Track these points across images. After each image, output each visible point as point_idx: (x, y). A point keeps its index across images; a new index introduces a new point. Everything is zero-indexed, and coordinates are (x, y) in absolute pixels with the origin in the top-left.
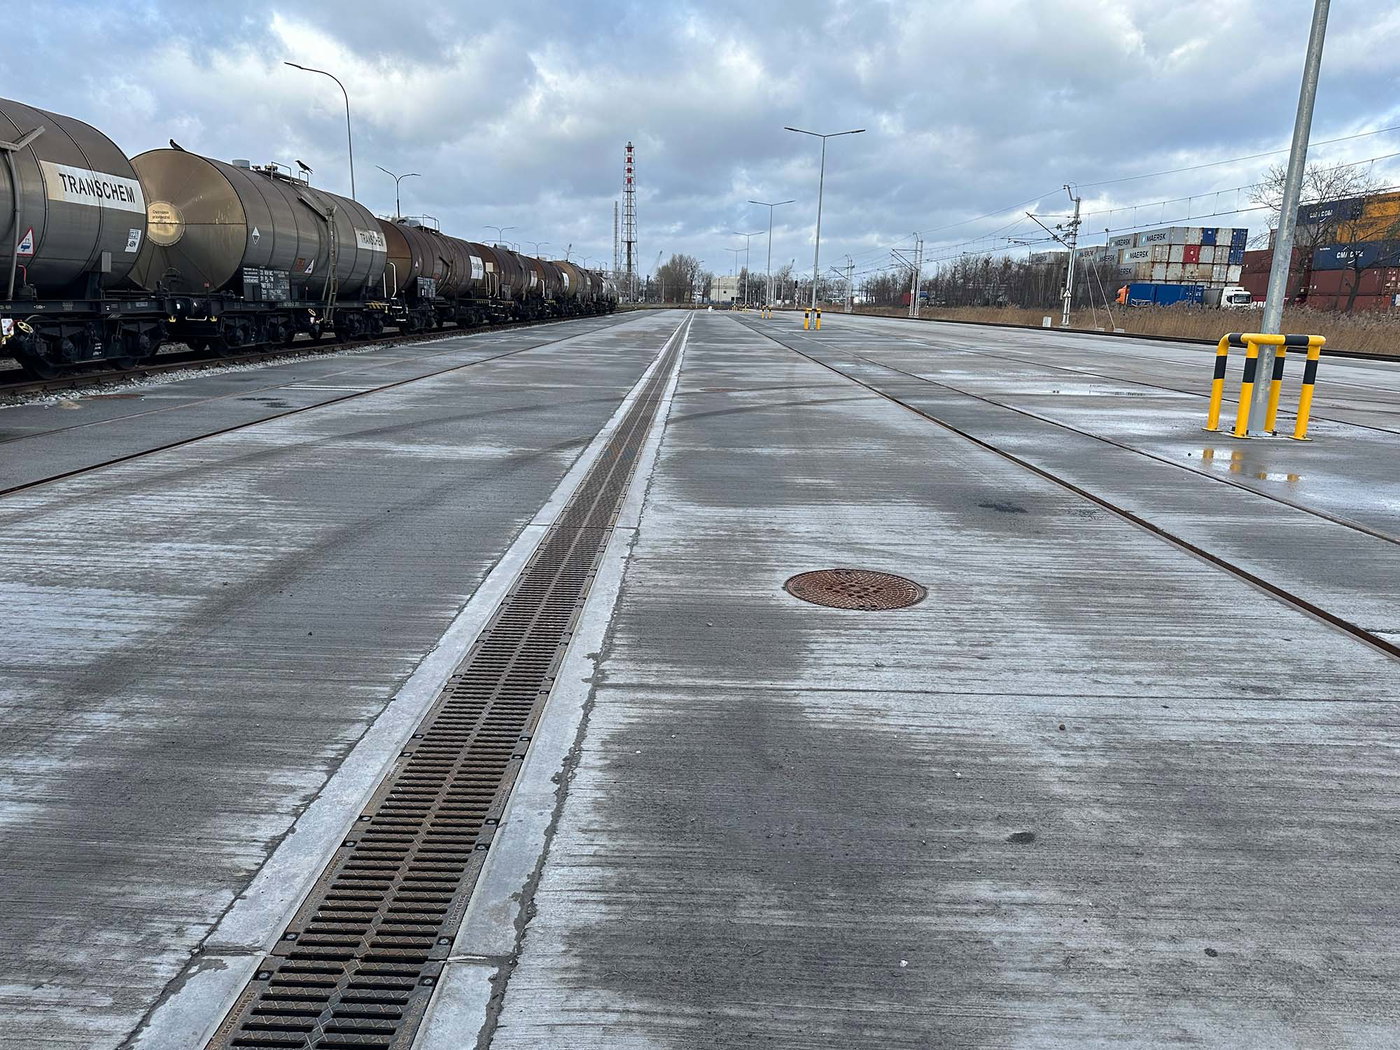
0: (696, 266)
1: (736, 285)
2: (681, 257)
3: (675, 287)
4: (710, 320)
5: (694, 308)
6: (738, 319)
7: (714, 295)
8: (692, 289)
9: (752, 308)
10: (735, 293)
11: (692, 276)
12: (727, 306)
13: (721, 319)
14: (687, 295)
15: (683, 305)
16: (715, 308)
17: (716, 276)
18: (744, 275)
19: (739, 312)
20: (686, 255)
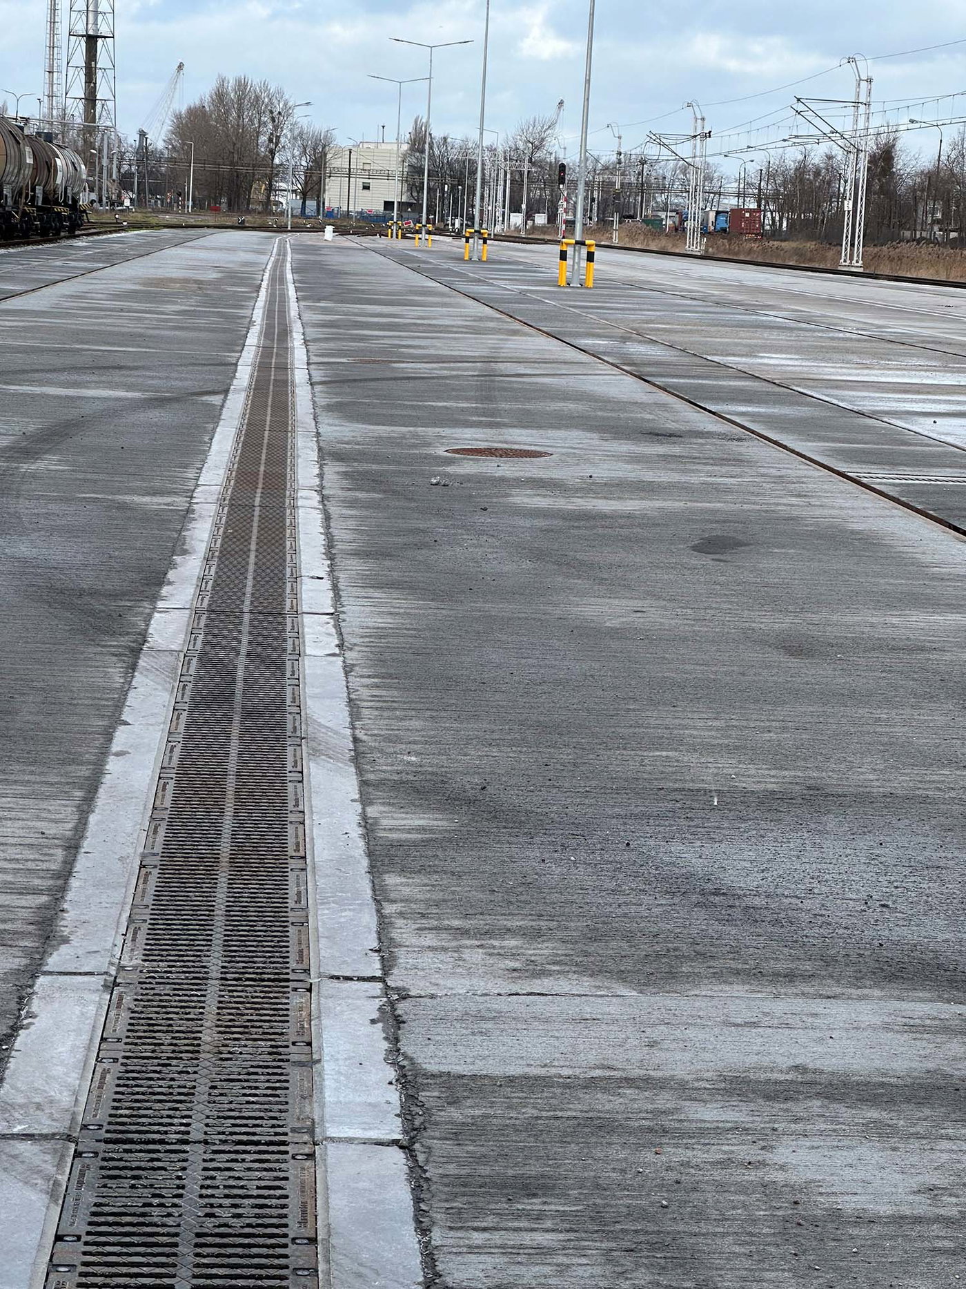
0: (286, 112)
1: (397, 168)
2: (242, 86)
3: (226, 168)
4: (335, 260)
5: (281, 229)
6: (404, 259)
7: (335, 195)
8: (272, 174)
9: (440, 232)
10: (394, 191)
11: (274, 139)
12: (370, 225)
13: (361, 258)
14: (258, 192)
15: (248, 219)
16: (341, 231)
17: (341, 140)
18: (419, 142)
19: (406, 244)
20: (255, 81)
